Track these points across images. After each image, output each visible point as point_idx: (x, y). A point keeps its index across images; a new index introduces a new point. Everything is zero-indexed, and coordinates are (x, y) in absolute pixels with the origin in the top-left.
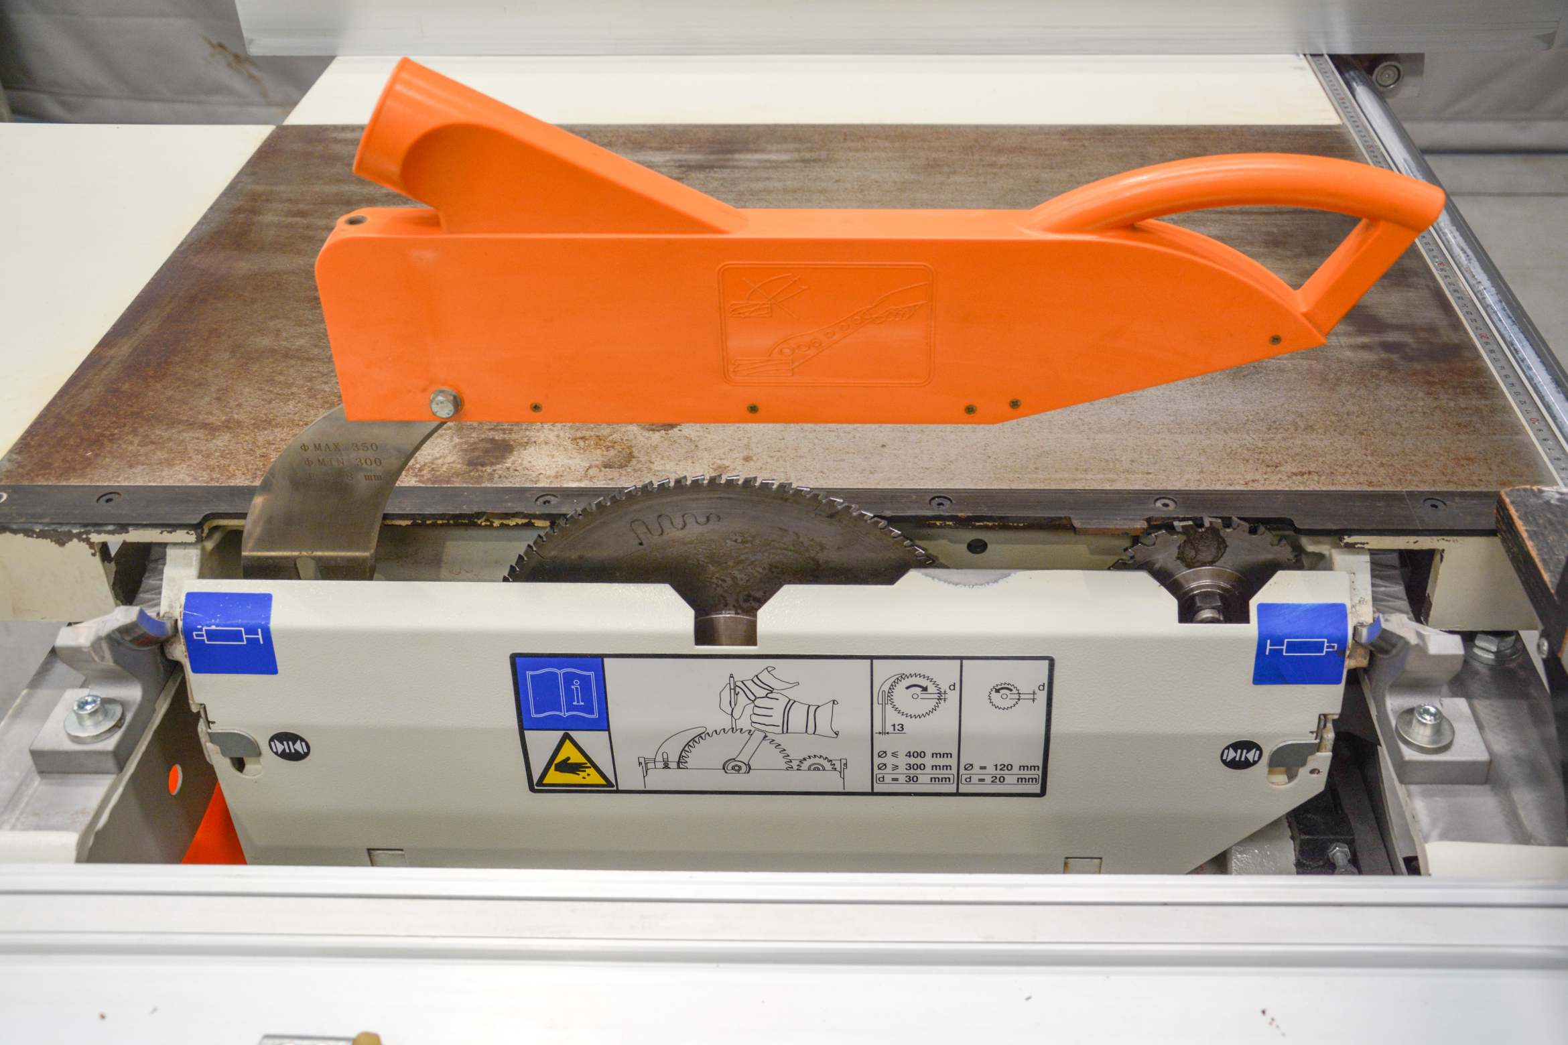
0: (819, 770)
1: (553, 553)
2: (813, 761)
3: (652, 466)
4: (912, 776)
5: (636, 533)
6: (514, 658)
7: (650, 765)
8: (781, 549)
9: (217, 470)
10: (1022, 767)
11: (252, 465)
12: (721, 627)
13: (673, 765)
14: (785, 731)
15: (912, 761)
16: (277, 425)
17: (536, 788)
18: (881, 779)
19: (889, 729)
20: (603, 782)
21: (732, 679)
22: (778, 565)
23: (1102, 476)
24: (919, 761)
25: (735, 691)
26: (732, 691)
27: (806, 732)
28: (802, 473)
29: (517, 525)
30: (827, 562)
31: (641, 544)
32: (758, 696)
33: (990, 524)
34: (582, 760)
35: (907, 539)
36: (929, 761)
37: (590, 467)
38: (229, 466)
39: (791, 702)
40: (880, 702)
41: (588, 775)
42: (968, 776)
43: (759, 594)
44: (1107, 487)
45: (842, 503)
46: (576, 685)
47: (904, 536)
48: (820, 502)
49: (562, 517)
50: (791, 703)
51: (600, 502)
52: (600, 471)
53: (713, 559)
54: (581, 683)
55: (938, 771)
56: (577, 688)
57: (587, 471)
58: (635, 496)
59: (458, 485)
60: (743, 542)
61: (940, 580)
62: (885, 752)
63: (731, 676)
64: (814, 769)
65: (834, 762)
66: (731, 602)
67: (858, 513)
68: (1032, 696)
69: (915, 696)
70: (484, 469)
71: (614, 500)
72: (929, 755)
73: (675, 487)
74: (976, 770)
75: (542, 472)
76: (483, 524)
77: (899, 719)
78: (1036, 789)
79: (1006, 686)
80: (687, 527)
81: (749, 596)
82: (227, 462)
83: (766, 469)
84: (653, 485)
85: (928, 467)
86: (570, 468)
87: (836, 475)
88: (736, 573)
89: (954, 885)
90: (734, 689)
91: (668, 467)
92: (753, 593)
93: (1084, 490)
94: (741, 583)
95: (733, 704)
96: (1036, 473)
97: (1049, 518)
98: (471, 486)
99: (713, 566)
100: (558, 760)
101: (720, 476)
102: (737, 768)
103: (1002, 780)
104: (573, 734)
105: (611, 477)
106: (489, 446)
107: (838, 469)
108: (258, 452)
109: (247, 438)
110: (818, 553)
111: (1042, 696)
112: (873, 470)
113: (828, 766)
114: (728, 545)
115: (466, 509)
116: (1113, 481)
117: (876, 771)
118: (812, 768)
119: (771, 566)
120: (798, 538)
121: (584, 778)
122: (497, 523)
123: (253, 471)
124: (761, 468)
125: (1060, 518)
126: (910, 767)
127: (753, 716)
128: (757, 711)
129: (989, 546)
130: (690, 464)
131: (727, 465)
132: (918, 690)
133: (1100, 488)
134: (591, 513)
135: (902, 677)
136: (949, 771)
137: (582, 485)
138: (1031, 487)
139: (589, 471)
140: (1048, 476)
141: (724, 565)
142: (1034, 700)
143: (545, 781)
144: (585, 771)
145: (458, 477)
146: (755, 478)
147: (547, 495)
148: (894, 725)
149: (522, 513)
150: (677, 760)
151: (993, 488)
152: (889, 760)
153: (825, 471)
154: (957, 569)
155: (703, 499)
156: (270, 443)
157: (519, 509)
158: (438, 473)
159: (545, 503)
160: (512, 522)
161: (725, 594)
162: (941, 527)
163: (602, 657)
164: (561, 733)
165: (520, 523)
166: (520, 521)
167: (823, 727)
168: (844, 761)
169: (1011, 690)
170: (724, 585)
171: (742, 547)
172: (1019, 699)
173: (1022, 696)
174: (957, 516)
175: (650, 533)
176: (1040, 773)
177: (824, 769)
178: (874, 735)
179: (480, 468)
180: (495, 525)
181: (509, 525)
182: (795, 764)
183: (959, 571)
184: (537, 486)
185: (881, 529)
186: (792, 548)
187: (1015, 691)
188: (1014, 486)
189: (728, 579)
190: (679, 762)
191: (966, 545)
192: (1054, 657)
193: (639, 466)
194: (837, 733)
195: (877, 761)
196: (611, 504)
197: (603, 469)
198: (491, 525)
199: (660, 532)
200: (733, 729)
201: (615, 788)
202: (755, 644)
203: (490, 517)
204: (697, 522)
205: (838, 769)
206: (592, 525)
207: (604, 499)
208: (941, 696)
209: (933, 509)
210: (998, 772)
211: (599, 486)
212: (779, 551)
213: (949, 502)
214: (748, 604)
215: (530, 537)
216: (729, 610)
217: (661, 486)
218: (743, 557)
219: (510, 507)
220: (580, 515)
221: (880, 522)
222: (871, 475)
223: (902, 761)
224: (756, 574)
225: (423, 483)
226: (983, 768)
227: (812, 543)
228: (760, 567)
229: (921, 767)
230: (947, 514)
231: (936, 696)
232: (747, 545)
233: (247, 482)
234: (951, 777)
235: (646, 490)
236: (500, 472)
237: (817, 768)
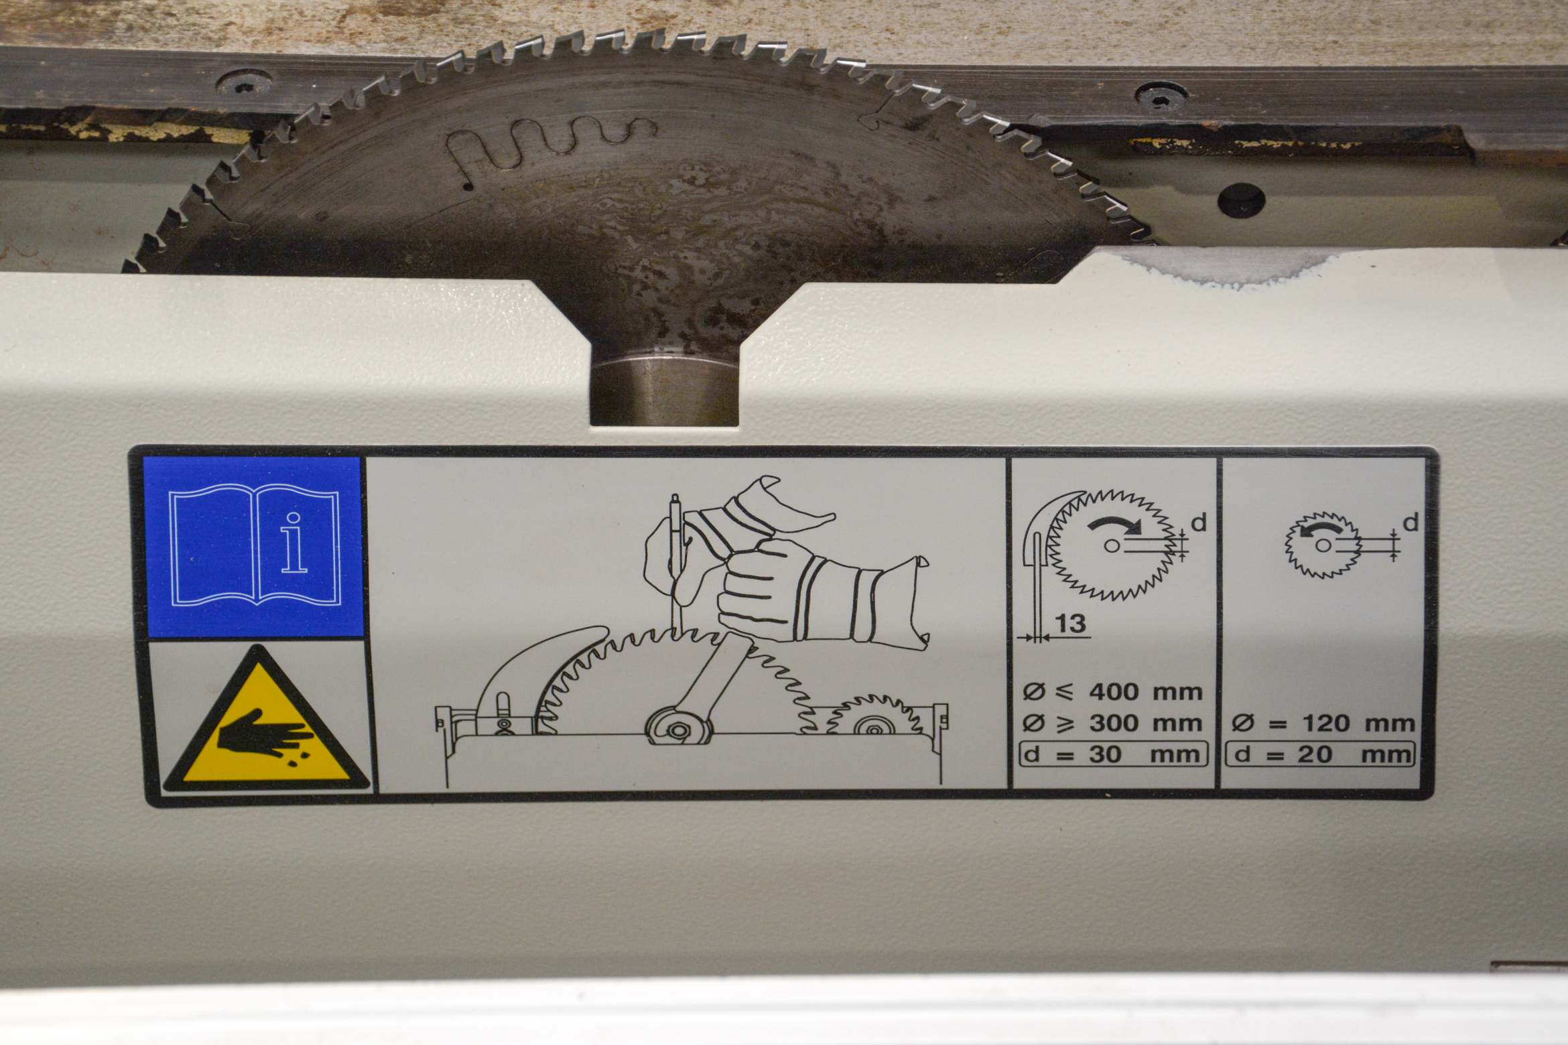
0: (880, 732)
1: (249, 209)
2: (866, 709)
3: (497, 12)
4: (1105, 746)
5: (456, 161)
6: (139, 457)
7: (465, 728)
8: (799, 201)
10: (1373, 723)
12: (648, 385)
13: (521, 726)
14: (800, 635)
15: (1107, 707)
17: (164, 793)
18: (1032, 756)
19: (1051, 626)
20: (342, 774)
21: (675, 507)
22: (788, 238)
23: (1527, 38)
24: (1122, 707)
25: (682, 536)
26: (676, 536)
27: (852, 636)
28: (844, 32)
29: (169, 139)
30: (901, 232)
31: (468, 187)
32: (735, 549)
33: (1276, 145)
34: (291, 715)
35: (1089, 178)
36: (1146, 708)
37: (350, 12)
39: (818, 561)
40: (1029, 561)
41: (305, 756)
42: (1243, 746)
43: (743, 307)
44: (1541, 60)
45: (938, 97)
46: (292, 525)
47: (1080, 173)
48: (890, 93)
49: (282, 122)
50: (816, 565)
51: (376, 87)
52: (375, 20)
53: (639, 225)
54: (304, 520)
55: (1170, 734)
56: (294, 533)
57: (341, 21)
58: (461, 75)
59: (22, 44)
60: (708, 185)
61: (1164, 272)
62: (1041, 686)
63: (675, 500)
64: (869, 732)
65: (916, 712)
66: (676, 324)
67: (974, 118)
68: (1388, 545)
69: (1112, 546)
70: (89, 9)
71: (411, 85)
72: (1146, 693)
73: (556, 56)
74: (1261, 729)
75: (233, 19)
76: (84, 135)
77: (1074, 603)
78: (1410, 778)
79: (1327, 520)
80: (580, 148)
81: (719, 309)
83: (760, 23)
84: (504, 51)
85: (1128, 20)
86: (301, 13)
87: (921, 38)
88: (691, 258)
89: (1240, 1005)
90: (681, 531)
91: (534, 16)
92: (728, 304)
93: (1488, 67)
94: (701, 279)
95: (676, 568)
96: (1375, 32)
97: (1409, 129)
98: (56, 46)
99: (637, 240)
100: (228, 719)
101: (661, 32)
102: (679, 731)
103: (1325, 756)
104: (275, 649)
105: (400, 35)
107: (923, 25)
110: (881, 210)
111: (1414, 544)
112: (1004, 26)
113: (902, 722)
114: (674, 192)
115: (42, 99)
116: (1554, 47)
117: (1019, 734)
118: (863, 729)
119: (773, 239)
120: (838, 174)
121: (293, 764)
122: (117, 134)
124: (750, 21)
125: (1437, 130)
126: (1102, 722)
127: (725, 598)
128: (734, 584)
129: (1270, 200)
130: (586, 10)
131: (672, 12)
132: (1118, 531)
133: (1523, 63)
134: (354, 113)
135: (1081, 499)
136: (1195, 734)
137: (330, 51)
138: (1365, 61)
139: (348, 20)
140: (1404, 39)
141: (664, 237)
142: (1394, 553)
143: (191, 776)
144: (296, 746)
145: (24, 26)
146: (742, 38)
147: (244, 71)
148: (1062, 618)
149: (183, 111)
150: (533, 714)
151: (1277, 64)
152: (1050, 707)
153: (897, 28)
154: (1204, 246)
155: (620, 84)
157: (175, 102)
159: (239, 89)
160: (156, 133)
161: (663, 307)
162: (1160, 153)
163: (361, 454)
164: (243, 648)
165: (176, 135)
166: (176, 131)
167: (892, 624)
168: (940, 711)
169: (1339, 530)
170: (661, 284)
171: (709, 195)
172: (1358, 552)
173: (1366, 545)
174: (1200, 127)
175: (492, 161)
176: (1417, 736)
177: (893, 732)
178: (1015, 641)
179: (80, 7)
180: (112, 138)
181: (147, 140)
182: (821, 719)
183: (1208, 251)
184: (221, 50)
185: (1026, 155)
186: (822, 199)
187: (1347, 532)
188: (1326, 62)
189: (671, 272)
190: (536, 718)
191: (1215, 199)
192: (1438, 450)
193: (467, 11)
194: (925, 639)
195: (1022, 708)
196: (403, 92)
197: (380, 16)
198: (104, 138)
199: (514, 160)
200: (673, 629)
201: (370, 790)
202: (733, 421)
203: (100, 117)
204: (603, 137)
205: (928, 730)
206: (353, 142)
207: (387, 81)
208: (1173, 546)
209: (1144, 112)
210: (1316, 734)
211: (371, 54)
212: (793, 206)
213: (1179, 97)
214: (716, 332)
215: (202, 168)
216: (671, 343)
217: (524, 54)
218: (707, 220)
219: (154, 96)
220: (325, 117)
221: (1026, 140)
222: (1000, 38)
223: (1083, 708)
224: (737, 260)
226: (1278, 725)
227: (867, 187)
228: (747, 243)
229: (1128, 723)
230: (1177, 122)
231: (1161, 545)
232: (717, 192)
234: (1202, 748)
235: (487, 62)
236: (130, 17)
237: (874, 728)
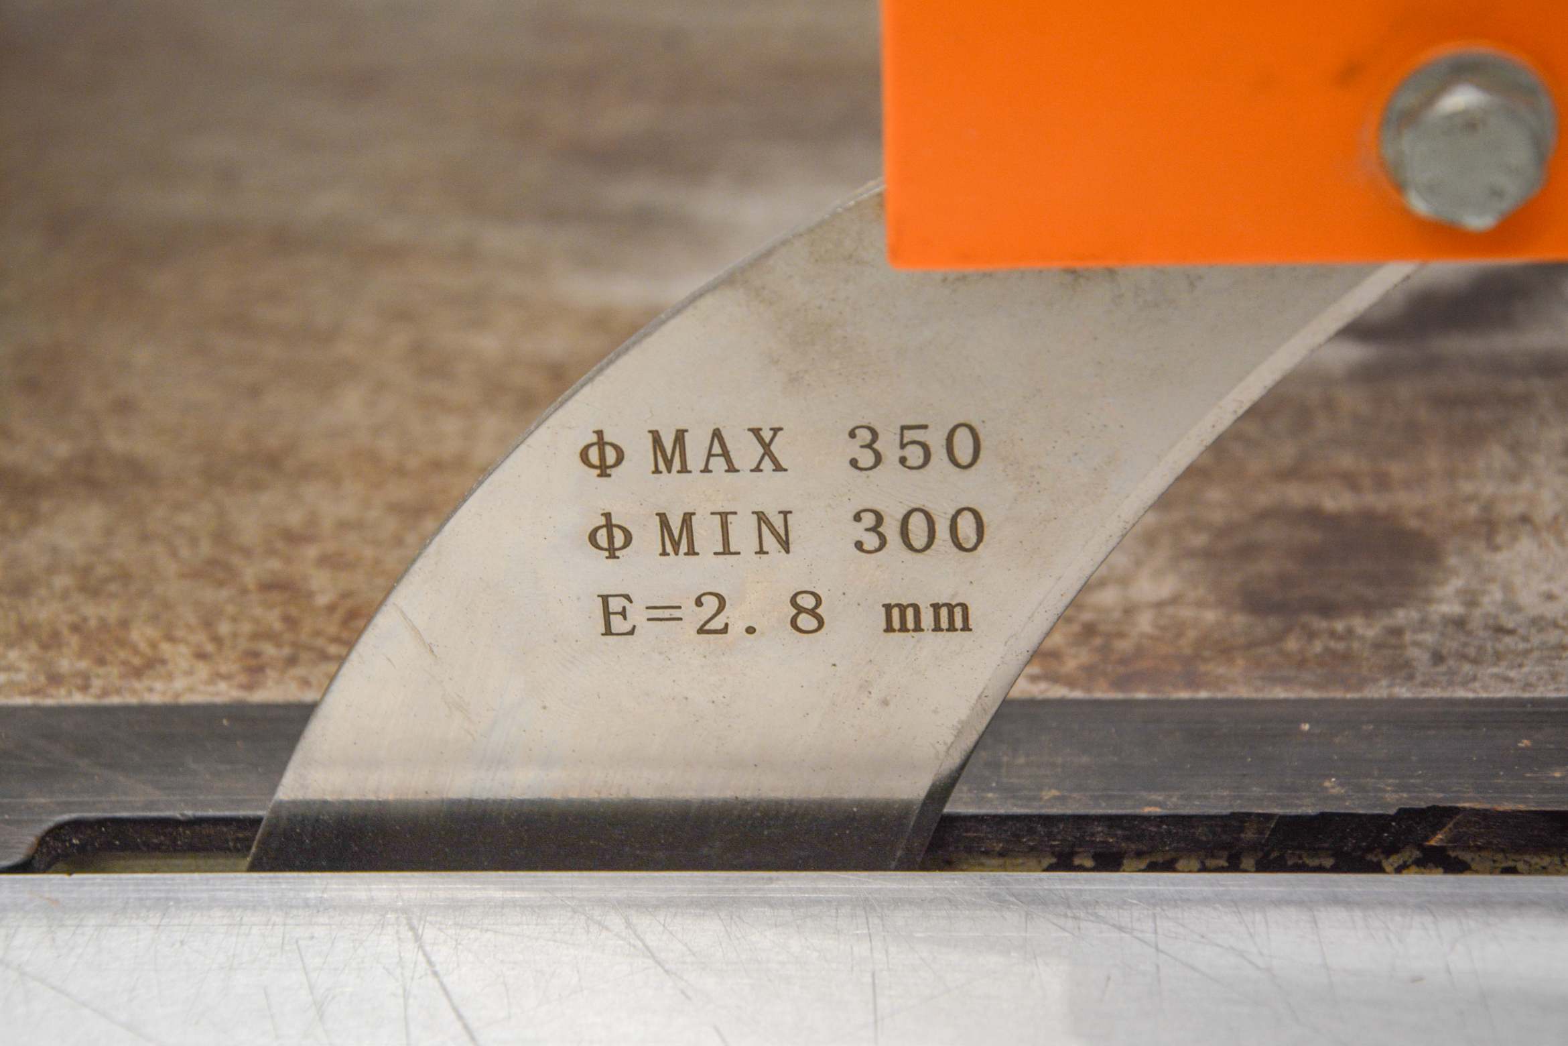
9: (74, 641)
11: (234, 619)
16: (306, 473)
38: (125, 624)
59: (1245, 693)
82: (113, 611)
106: (1315, 537)
108: (250, 573)
109: (186, 519)
123: (243, 644)
145: (1228, 661)
156: (293, 538)
158: (1124, 646)
179: (1319, 624)
225: (1071, 683)
233: (222, 686)
